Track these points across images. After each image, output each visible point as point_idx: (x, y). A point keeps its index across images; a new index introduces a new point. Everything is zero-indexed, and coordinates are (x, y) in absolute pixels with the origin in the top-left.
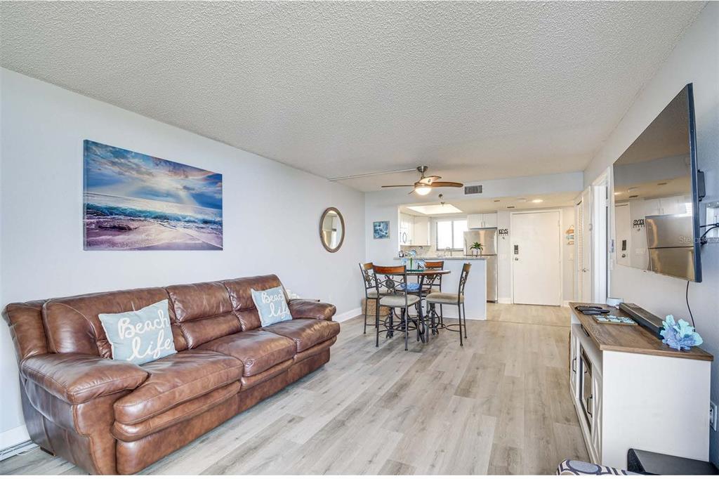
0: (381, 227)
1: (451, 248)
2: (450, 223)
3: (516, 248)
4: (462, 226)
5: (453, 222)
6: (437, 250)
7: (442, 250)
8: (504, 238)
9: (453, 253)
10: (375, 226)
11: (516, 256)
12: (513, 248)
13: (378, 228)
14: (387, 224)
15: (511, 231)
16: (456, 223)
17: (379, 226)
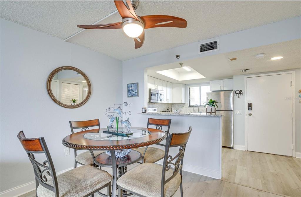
0: (132, 88)
1: (199, 105)
2: (199, 87)
3: (250, 105)
4: (207, 89)
5: (200, 87)
6: (190, 106)
7: (193, 106)
8: (239, 97)
9: (200, 108)
10: (128, 87)
11: (250, 112)
12: (246, 106)
13: (130, 88)
14: (137, 84)
15: (245, 91)
16: (202, 87)
17: (131, 87)
